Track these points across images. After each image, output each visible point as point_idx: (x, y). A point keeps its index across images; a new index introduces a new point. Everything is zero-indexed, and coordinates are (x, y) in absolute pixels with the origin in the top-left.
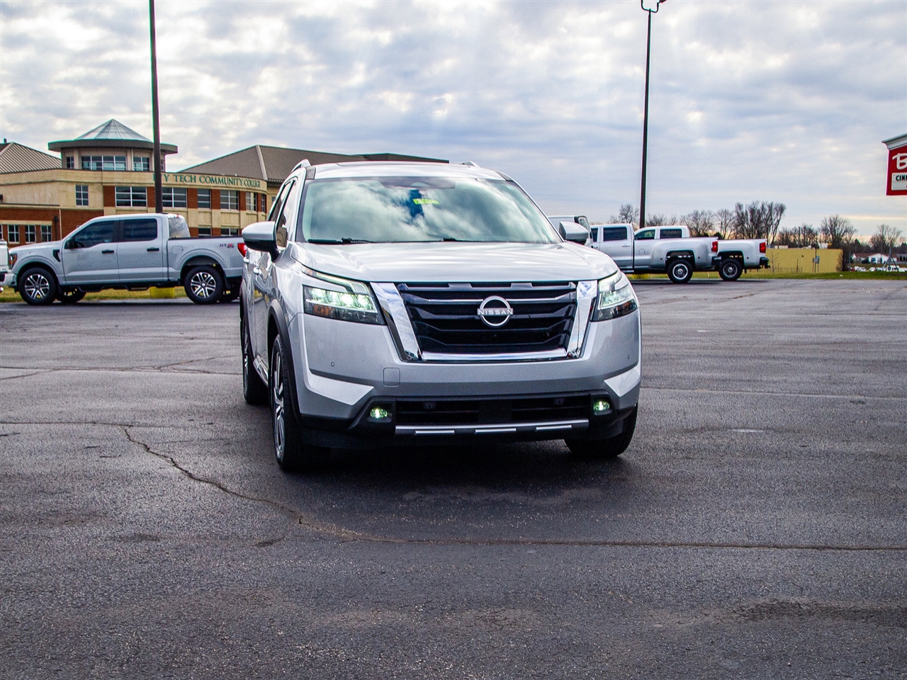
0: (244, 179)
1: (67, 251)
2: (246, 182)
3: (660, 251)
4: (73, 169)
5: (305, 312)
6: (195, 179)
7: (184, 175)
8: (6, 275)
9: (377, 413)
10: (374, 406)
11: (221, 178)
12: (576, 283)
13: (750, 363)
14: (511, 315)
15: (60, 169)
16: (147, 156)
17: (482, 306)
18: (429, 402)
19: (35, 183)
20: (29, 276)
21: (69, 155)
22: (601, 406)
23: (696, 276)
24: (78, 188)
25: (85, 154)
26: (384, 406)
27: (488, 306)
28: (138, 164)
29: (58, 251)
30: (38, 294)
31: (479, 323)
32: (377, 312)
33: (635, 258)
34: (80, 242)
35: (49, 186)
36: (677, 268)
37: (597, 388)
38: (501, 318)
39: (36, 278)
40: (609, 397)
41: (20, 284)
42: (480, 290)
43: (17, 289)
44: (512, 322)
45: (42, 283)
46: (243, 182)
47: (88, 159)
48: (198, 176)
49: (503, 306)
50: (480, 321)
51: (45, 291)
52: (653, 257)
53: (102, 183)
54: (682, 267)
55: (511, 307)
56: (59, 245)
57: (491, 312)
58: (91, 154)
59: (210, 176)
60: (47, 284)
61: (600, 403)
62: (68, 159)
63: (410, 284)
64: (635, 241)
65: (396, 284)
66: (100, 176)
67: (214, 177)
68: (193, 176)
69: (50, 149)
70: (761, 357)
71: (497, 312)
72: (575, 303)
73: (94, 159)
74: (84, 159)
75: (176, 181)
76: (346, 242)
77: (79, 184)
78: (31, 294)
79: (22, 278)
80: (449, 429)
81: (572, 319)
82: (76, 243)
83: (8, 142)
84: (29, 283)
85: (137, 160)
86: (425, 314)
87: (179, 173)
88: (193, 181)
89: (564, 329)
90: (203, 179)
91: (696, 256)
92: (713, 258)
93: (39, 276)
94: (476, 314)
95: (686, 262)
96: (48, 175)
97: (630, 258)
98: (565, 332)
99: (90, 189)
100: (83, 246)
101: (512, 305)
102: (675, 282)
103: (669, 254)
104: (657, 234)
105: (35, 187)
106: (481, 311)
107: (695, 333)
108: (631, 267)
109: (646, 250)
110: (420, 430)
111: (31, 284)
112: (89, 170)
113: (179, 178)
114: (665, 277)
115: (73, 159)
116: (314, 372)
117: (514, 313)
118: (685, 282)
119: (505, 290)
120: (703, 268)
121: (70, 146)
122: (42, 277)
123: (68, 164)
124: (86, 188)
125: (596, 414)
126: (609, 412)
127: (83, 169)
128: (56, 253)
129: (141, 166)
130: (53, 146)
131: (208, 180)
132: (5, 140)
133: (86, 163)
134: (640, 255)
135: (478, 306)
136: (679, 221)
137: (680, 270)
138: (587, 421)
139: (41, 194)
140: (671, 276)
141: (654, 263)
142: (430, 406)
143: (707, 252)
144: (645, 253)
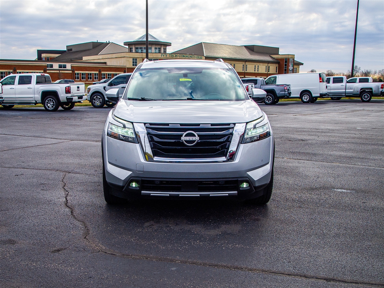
0: (196, 56)
1: (109, 87)
2: (197, 57)
3: (357, 88)
4: (132, 52)
5: (107, 135)
6: (177, 56)
7: (173, 54)
8: (83, 96)
9: (134, 185)
10: (132, 181)
11: (187, 55)
12: (235, 124)
13: (370, 147)
14: (198, 140)
15: (127, 52)
16: (159, 47)
17: (184, 135)
18: (157, 180)
19: (118, 58)
20: (94, 96)
21: (131, 47)
22: (245, 185)
23: (373, 99)
24: (133, 59)
25: (137, 47)
26: (137, 182)
27: (187, 135)
28: (156, 50)
29: (105, 87)
30: (98, 103)
31: (182, 144)
32: (134, 137)
33: (346, 91)
34: (114, 83)
35: (123, 58)
36: (365, 95)
37: (243, 176)
38: (193, 142)
39: (97, 97)
40: (249, 181)
41: (91, 100)
42: (184, 127)
43: (90, 101)
44: (198, 144)
45: (99, 99)
46: (195, 57)
47: (138, 48)
48: (178, 55)
49: (194, 136)
50: (183, 143)
51: (100, 102)
52: (354, 90)
53: (142, 58)
54: (366, 95)
55: (198, 137)
56: (106, 85)
57: (188, 138)
58: (139, 46)
59: (183, 55)
60: (101, 100)
61: (245, 184)
62: (131, 48)
63: (151, 124)
64: (347, 84)
65: (145, 124)
66: (142, 55)
67: (184, 55)
68: (176, 54)
69: (124, 45)
70: (377, 144)
71: (191, 138)
72: (232, 134)
73: (140, 48)
74: (136, 48)
75: (170, 57)
76: (143, 99)
77: (134, 58)
78: (95, 103)
79: (92, 97)
80: (167, 194)
81: (230, 142)
82: (112, 84)
83: (110, 42)
84: (94, 99)
85: (156, 48)
86: (156, 139)
87: (172, 53)
88: (176, 56)
89: (226, 147)
90: (180, 56)
91: (374, 90)
92: (381, 91)
93: (98, 97)
94: (181, 139)
95: (369, 93)
96: (122, 55)
97: (344, 91)
98: (226, 148)
99: (138, 60)
100: (115, 85)
101: (199, 136)
102: (363, 101)
103: (361, 89)
104: (358, 81)
105: (118, 59)
106: (183, 138)
107: (355, 129)
108: (344, 95)
109: (351, 87)
110: (153, 193)
111: (95, 100)
112: (138, 52)
113: (171, 55)
114: (359, 99)
115: (132, 49)
116: (110, 163)
117: (200, 139)
118: (368, 101)
119: (196, 127)
120: (377, 95)
121: (131, 43)
122: (99, 97)
123: (131, 51)
124: (136, 60)
125: (241, 189)
126: (249, 188)
127: (136, 52)
128: (104, 88)
129: (157, 51)
130: (126, 44)
131: (182, 56)
132: (109, 41)
133: (137, 50)
134: (348, 89)
135: (182, 135)
136: (378, 72)
137: (366, 97)
138: (237, 192)
139: (120, 62)
140: (362, 99)
141: (355, 93)
142: (157, 183)
143: (378, 89)
144: (351, 89)
